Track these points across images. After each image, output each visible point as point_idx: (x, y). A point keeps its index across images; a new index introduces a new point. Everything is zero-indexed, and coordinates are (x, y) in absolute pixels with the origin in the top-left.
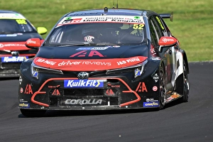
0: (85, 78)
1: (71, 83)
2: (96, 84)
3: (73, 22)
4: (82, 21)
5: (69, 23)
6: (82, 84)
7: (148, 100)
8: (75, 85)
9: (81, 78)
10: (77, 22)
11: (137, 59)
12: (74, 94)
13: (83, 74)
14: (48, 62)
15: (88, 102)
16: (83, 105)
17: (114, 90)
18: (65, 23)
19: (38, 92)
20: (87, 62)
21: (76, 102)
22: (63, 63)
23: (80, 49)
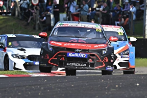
0: (78, 53)
1: (71, 55)
2: (84, 56)
3: (64, 26)
4: (69, 26)
5: (62, 26)
6: (77, 55)
7: (108, 66)
8: (73, 55)
9: (76, 52)
10: (66, 26)
11: (103, 45)
12: (72, 60)
13: (78, 50)
14: (57, 43)
15: (79, 65)
16: (76, 66)
17: (93, 60)
18: (60, 26)
19: (53, 58)
20: (79, 45)
21: (73, 64)
22: (66, 44)
23: (72, 38)
